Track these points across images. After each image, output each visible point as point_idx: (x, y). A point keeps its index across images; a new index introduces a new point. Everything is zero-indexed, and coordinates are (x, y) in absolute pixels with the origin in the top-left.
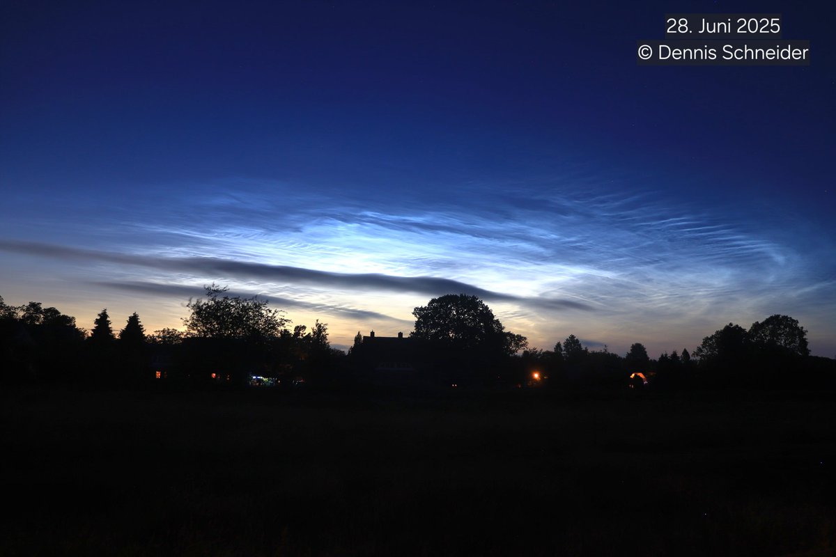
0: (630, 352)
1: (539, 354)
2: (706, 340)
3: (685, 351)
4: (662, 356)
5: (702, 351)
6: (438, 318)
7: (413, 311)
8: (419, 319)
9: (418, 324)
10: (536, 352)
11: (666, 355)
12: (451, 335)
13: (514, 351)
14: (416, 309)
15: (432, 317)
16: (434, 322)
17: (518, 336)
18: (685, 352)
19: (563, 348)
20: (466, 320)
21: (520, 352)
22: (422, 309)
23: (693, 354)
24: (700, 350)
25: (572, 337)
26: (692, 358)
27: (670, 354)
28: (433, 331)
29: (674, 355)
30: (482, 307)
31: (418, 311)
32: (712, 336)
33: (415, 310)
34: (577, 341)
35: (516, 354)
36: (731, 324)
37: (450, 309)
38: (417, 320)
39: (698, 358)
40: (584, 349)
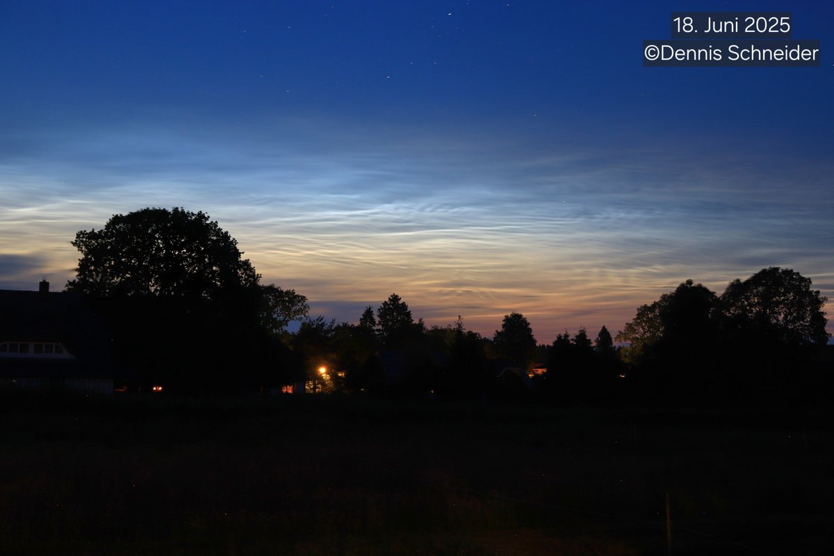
0: (500, 329)
1: (330, 331)
2: (644, 311)
3: (604, 329)
4: (559, 337)
5: (634, 331)
6: (126, 255)
7: (74, 239)
8: (86, 255)
9: (83, 267)
10: (323, 325)
11: (566, 336)
12: (152, 289)
13: (281, 323)
14: (81, 234)
15: (114, 253)
16: (118, 263)
17: (288, 293)
18: (604, 333)
19: (377, 319)
20: (185, 259)
21: (293, 327)
22: (92, 235)
23: (618, 337)
24: (630, 327)
25: (395, 298)
26: (616, 344)
27: (573, 334)
28: (116, 280)
29: (582, 336)
30: (217, 235)
31: (85, 239)
32: (655, 305)
33: (78, 236)
34: (404, 306)
35: (285, 328)
36: (690, 282)
37: (152, 236)
38: (82, 256)
39: (626, 344)
40: (416, 321)
